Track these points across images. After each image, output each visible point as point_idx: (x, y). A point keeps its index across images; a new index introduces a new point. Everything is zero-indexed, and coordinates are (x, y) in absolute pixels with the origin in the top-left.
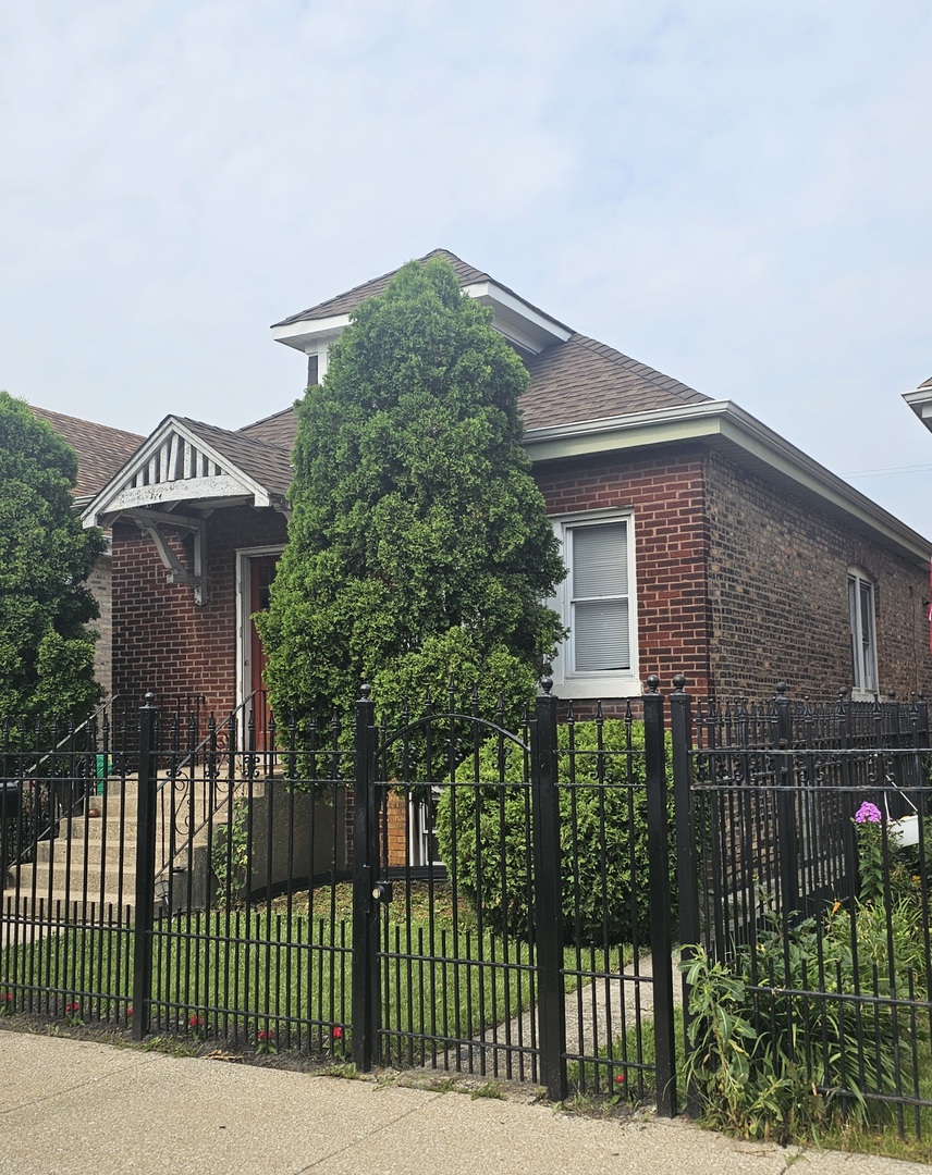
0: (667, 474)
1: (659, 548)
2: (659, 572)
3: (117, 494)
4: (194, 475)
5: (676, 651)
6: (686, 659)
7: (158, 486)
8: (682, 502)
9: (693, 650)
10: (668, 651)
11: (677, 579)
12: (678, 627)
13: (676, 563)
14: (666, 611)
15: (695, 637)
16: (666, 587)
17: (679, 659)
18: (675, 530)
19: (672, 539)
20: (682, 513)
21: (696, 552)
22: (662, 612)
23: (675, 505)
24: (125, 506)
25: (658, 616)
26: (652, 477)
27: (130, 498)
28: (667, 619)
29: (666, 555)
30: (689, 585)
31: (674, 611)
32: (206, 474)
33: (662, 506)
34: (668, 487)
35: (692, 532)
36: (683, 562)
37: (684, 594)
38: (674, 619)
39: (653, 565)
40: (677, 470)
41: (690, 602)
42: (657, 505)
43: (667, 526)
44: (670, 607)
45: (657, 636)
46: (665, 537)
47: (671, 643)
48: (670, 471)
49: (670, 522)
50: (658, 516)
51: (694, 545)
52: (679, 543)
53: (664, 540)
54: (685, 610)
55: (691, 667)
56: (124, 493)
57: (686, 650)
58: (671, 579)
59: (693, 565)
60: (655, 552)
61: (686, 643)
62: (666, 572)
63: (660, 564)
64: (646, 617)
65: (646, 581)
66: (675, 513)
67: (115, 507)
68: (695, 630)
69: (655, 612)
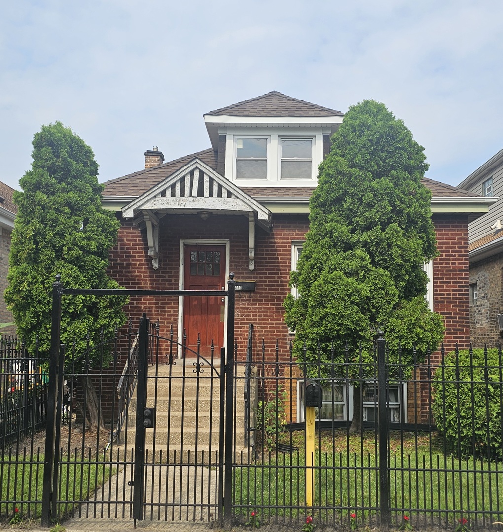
0: (451, 228)
1: (446, 263)
2: (446, 275)
3: (150, 199)
4: (211, 195)
5: (454, 314)
6: (459, 318)
7: (183, 198)
8: (459, 242)
9: (463, 314)
10: (451, 314)
11: (455, 279)
12: (456, 302)
13: (455, 271)
14: (450, 294)
15: (464, 308)
16: (450, 283)
17: (456, 318)
18: (455, 255)
19: (453, 259)
20: (458, 247)
21: (465, 267)
22: (447, 294)
23: (456, 243)
24: (156, 207)
25: (445, 296)
26: (444, 228)
27: (160, 203)
28: (450, 298)
29: (450, 267)
30: (462, 283)
31: (453, 294)
32: (220, 195)
33: (448, 243)
34: (452, 234)
35: (463, 257)
36: (459, 271)
37: (459, 286)
38: (453, 298)
39: (443, 271)
40: (456, 226)
41: (462, 291)
42: (446, 242)
43: (450, 253)
44: (451, 293)
45: (445, 306)
46: (450, 258)
47: (452, 310)
48: (453, 226)
49: (452, 251)
50: (446, 247)
51: (465, 263)
52: (457, 262)
53: (449, 259)
54: (459, 294)
55: (462, 322)
56: (155, 199)
57: (460, 314)
58: (452, 279)
59: (463, 273)
60: (444, 265)
61: (459, 310)
62: (450, 275)
63: (447, 271)
64: (439, 297)
65: (439, 279)
66: (455, 247)
67: (149, 206)
68: (464, 305)
69: (444, 295)
